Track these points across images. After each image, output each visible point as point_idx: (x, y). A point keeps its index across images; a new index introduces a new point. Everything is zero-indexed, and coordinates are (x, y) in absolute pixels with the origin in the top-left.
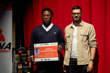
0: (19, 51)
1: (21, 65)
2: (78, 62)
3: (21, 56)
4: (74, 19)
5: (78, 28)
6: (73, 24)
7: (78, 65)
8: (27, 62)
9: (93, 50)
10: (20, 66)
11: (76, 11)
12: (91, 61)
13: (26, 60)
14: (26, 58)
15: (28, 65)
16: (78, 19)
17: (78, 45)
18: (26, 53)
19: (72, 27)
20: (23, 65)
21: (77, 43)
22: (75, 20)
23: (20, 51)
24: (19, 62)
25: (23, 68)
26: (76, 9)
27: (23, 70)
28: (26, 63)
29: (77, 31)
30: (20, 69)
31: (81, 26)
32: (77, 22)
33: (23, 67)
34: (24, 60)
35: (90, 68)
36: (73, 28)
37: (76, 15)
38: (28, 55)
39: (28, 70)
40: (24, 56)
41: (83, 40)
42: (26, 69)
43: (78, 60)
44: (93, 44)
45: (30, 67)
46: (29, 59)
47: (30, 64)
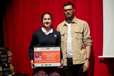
1: (1, 67)
2: (73, 62)
4: (66, 16)
5: (71, 25)
6: (66, 21)
7: (73, 64)
8: (8, 63)
9: (88, 48)
11: (68, 7)
12: (87, 60)
13: (7, 62)
14: (6, 59)
15: (9, 67)
16: (70, 15)
17: (72, 43)
18: (6, 54)
19: (65, 25)
20: (3, 67)
21: (72, 41)
22: (68, 17)
25: (3, 71)
26: (67, 5)
27: (3, 73)
28: (7, 65)
29: (71, 28)
31: (74, 23)
32: (70, 20)
33: (3, 69)
34: (4, 62)
35: (86, 67)
36: (67, 26)
37: (68, 12)
39: (9, 73)
40: (4, 58)
41: (78, 38)
42: (6, 71)
43: (73, 59)
44: (88, 41)
45: (11, 69)
46: (10, 60)
47: (11, 66)
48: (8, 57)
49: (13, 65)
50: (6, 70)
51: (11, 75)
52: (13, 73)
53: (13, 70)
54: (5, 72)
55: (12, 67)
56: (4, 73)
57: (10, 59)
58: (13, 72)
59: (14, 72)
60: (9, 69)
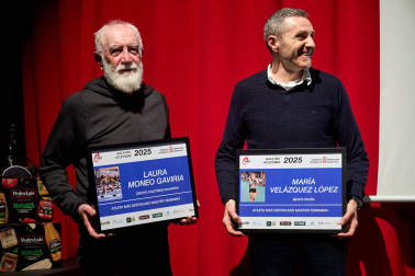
0: (4, 180)
1: (13, 232)
3: (11, 200)
8: (39, 221)
10: (7, 235)
13: (33, 215)
14: (31, 206)
15: (40, 231)
18: (34, 187)
20: (22, 232)
23: (10, 181)
24: (6, 221)
25: (20, 246)
27: (19, 253)
28: (33, 226)
30: (10, 249)
33: (19, 240)
34: (24, 215)
38: (41, 193)
39: (40, 252)
40: (24, 200)
42: (32, 247)
45: (48, 241)
46: (44, 210)
47: (49, 229)
48: (37, 199)
49: (58, 227)
50: (31, 244)
51: (47, 260)
52: (57, 256)
53: (56, 245)
54: (28, 250)
55: (51, 234)
56: (23, 253)
57: (46, 204)
58: (55, 252)
59: (60, 250)
60: (40, 240)
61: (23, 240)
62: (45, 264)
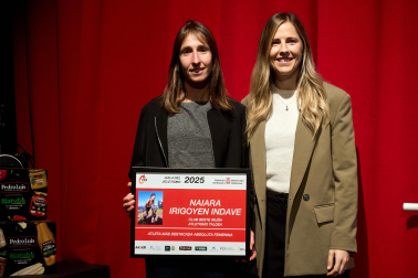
1: (1, 232)
8: (31, 220)
13: (24, 212)
14: (21, 202)
15: (31, 232)
18: (25, 179)
20: (11, 232)
25: (9, 248)
27: (7, 256)
28: (24, 225)
33: (8, 241)
34: (13, 213)
38: (33, 187)
39: (31, 255)
40: (14, 195)
42: (23, 249)
45: (40, 242)
46: (37, 207)
47: (42, 228)
48: (29, 194)
49: (52, 227)
50: (22, 246)
51: (39, 265)
52: (51, 260)
53: (49, 247)
54: (17, 252)
55: (44, 234)
56: (12, 256)
57: (39, 199)
58: (48, 256)
59: (54, 253)
60: (32, 241)
61: (11, 241)
62: (38, 269)
